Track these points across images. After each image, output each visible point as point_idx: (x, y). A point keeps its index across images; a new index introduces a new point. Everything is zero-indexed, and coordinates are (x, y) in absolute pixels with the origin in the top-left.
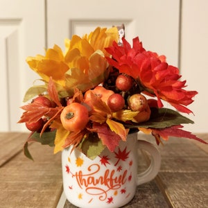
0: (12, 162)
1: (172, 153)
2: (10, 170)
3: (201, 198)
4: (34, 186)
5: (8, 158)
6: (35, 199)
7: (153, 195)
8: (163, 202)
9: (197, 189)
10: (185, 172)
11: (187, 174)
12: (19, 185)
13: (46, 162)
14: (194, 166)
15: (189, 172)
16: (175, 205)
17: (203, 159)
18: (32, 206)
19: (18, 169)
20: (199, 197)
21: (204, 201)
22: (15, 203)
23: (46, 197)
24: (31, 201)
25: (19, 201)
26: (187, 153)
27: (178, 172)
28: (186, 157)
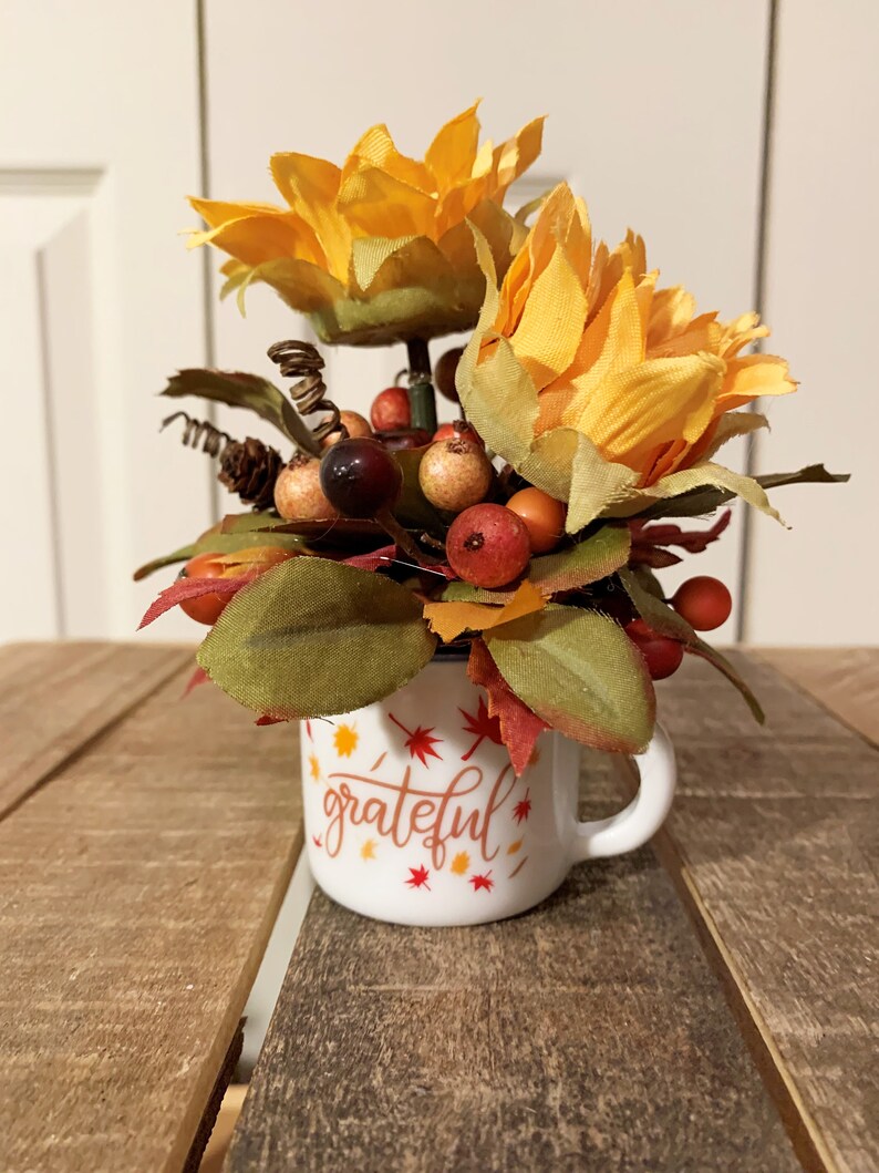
0: (92, 758)
1: (709, 722)
2: (87, 789)
3: (811, 889)
4: (187, 846)
5: (75, 743)
6: (197, 893)
7: (632, 879)
8: (669, 905)
9: (799, 858)
10: (759, 795)
11: (765, 802)
12: (131, 842)
14: (792, 775)
15: (772, 795)
16: (711, 912)
17: (830, 748)
18: (187, 919)
19: (117, 786)
20: (804, 886)
21: (820, 901)
22: (124, 907)
23: (234, 886)
24: (180, 901)
25: (137, 900)
26: (771, 726)
27: (730, 796)
28: (763, 738)
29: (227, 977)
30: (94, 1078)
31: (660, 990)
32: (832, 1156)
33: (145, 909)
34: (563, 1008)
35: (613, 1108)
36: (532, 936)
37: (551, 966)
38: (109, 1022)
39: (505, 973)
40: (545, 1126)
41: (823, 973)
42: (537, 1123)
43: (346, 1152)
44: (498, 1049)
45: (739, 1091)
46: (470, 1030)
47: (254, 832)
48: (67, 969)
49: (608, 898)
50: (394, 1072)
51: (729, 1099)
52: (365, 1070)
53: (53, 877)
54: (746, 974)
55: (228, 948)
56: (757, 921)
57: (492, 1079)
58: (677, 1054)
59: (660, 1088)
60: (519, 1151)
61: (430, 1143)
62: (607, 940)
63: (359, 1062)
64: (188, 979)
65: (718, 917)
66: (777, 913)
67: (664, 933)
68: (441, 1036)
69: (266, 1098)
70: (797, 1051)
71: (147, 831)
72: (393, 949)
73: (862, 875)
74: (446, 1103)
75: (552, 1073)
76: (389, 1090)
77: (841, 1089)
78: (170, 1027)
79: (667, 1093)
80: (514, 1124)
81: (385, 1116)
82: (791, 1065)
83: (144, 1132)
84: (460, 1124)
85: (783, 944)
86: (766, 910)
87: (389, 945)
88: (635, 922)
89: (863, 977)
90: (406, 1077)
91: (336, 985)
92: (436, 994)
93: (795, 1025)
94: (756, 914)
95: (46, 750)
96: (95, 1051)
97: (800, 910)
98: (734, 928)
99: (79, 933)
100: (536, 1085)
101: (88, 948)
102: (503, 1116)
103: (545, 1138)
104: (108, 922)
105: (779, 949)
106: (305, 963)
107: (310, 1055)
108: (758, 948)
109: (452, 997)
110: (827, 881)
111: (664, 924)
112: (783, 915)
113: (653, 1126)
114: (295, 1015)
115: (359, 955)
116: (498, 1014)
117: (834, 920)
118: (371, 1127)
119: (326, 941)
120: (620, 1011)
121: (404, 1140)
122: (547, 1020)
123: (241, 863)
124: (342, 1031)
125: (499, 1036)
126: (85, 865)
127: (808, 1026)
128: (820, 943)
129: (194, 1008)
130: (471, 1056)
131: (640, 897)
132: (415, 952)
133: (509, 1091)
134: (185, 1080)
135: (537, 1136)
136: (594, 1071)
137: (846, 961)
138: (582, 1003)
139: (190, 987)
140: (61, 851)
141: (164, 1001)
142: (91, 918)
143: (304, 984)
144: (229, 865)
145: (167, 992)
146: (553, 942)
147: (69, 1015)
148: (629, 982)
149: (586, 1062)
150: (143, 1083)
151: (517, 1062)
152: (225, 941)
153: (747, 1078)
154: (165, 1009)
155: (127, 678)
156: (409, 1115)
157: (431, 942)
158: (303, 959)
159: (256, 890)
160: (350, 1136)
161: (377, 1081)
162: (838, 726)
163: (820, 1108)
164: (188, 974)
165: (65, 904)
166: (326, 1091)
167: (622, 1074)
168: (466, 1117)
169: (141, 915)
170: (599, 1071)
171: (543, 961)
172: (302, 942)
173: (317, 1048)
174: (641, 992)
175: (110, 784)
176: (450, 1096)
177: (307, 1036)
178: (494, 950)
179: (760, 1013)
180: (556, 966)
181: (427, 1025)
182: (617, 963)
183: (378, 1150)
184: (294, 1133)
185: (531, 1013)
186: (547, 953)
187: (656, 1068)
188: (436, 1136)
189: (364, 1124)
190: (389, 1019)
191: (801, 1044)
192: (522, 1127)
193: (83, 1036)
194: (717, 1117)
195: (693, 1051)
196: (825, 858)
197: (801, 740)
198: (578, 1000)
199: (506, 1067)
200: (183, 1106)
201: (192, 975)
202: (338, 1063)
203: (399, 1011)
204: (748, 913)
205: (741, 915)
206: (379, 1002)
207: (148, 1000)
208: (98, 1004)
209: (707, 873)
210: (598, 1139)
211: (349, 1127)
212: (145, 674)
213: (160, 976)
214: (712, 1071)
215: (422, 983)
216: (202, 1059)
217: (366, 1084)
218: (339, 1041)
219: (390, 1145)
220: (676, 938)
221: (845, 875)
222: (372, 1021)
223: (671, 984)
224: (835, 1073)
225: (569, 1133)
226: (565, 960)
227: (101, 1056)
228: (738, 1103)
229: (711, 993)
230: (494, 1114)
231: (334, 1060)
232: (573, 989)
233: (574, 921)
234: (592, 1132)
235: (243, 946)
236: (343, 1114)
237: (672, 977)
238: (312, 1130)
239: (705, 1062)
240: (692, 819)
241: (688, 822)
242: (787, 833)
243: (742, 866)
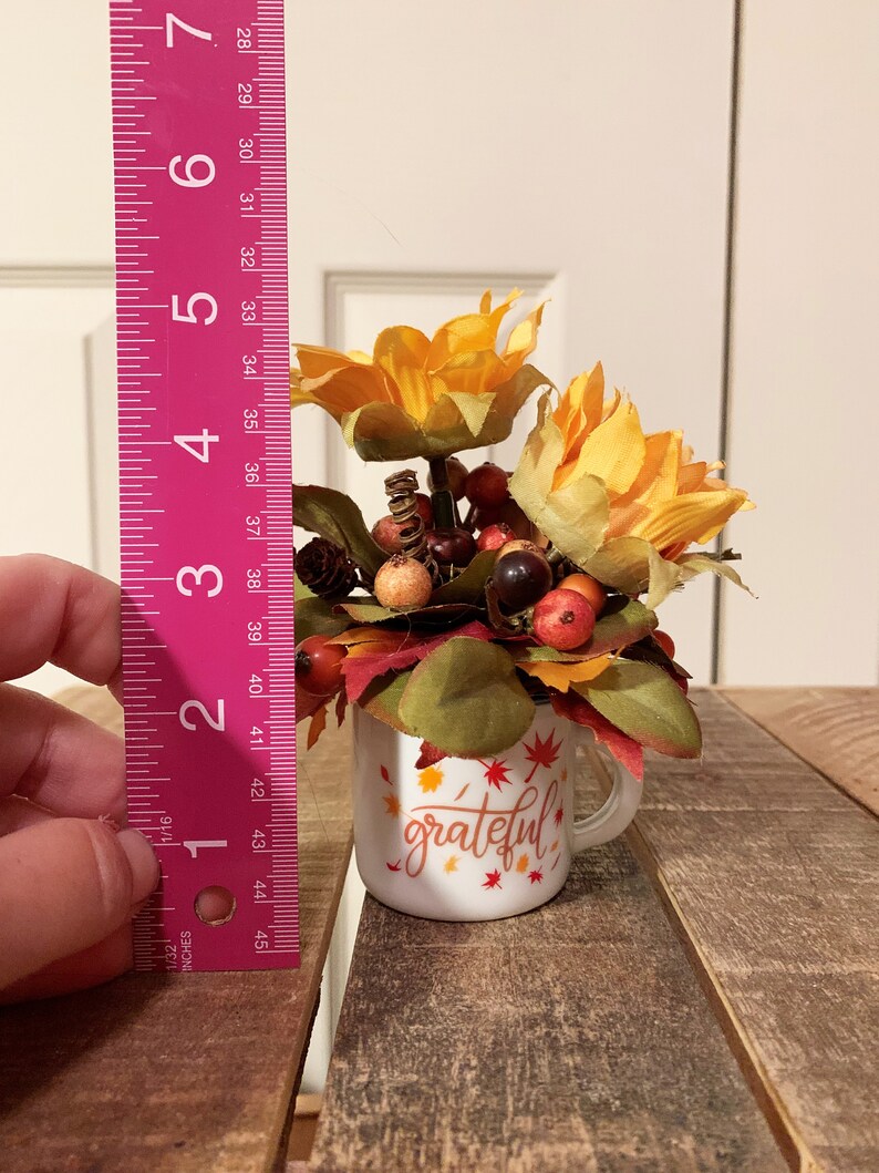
3: (753, 878)
10: (718, 809)
11: (722, 814)
14: (746, 793)
15: (728, 809)
16: (676, 894)
17: (779, 773)
20: (747, 875)
21: (759, 885)
26: (732, 755)
27: (694, 810)
28: (724, 765)
32: (751, 1043)
34: (564, 958)
35: (600, 1017)
37: (554, 931)
39: (520, 936)
40: (553, 1028)
41: (756, 932)
43: (417, 1044)
44: (518, 983)
45: (690, 1006)
46: (496, 971)
50: (445, 999)
54: (699, 935)
56: (710, 899)
57: (515, 1001)
58: (646, 985)
59: (634, 1005)
60: (536, 1042)
61: (474, 1037)
62: (595, 913)
63: (419, 992)
65: (680, 897)
66: (726, 894)
68: (476, 976)
69: (355, 1015)
70: (733, 982)
73: (794, 867)
74: (483, 1015)
75: (557, 997)
76: (442, 1009)
77: (763, 1005)
79: (638, 1008)
80: (531, 1027)
82: (728, 990)
84: (494, 1027)
85: (729, 915)
88: (617, 901)
89: (786, 935)
90: (453, 1000)
91: (394, 945)
92: (470, 949)
93: (733, 966)
94: (709, 895)
97: (743, 892)
98: (692, 904)
100: (546, 1004)
102: (524, 1023)
103: (553, 1034)
106: (369, 930)
107: (382, 989)
108: (709, 918)
109: (481, 952)
110: (766, 871)
111: (639, 902)
112: (730, 895)
114: (367, 964)
115: (409, 925)
116: (517, 961)
117: (769, 900)
118: (432, 1030)
120: (606, 958)
121: (456, 1037)
122: (552, 965)
124: (404, 974)
125: (518, 976)
127: (742, 967)
128: (756, 914)
130: (498, 989)
133: (527, 1008)
135: (548, 1034)
136: (587, 996)
137: (774, 925)
143: (370, 944)
148: (612, 942)
149: (581, 990)
151: (532, 991)
153: (696, 999)
156: (458, 1023)
158: (367, 928)
160: (418, 1035)
161: (433, 1005)
162: (789, 754)
163: (746, 1016)
166: (398, 1009)
168: (498, 1023)
173: (387, 984)
174: (621, 947)
176: (486, 1011)
177: (378, 977)
179: (707, 959)
180: (557, 930)
181: (465, 968)
182: (603, 928)
183: (438, 1043)
184: (379, 1034)
185: (540, 960)
186: (551, 922)
187: (631, 994)
188: (478, 1034)
189: (427, 1028)
190: (437, 966)
191: (736, 978)
192: (538, 1029)
194: (673, 1022)
195: (658, 983)
196: (767, 855)
197: (756, 765)
198: (575, 952)
199: (524, 993)
202: (404, 993)
203: (444, 961)
205: (698, 896)
206: (427, 954)
210: (591, 1035)
211: (416, 1030)
214: (672, 994)
215: (459, 942)
217: (425, 1005)
218: (402, 980)
219: (446, 1040)
221: (780, 868)
222: (425, 966)
223: (643, 941)
224: (759, 995)
225: (571, 1033)
226: (564, 927)
228: (689, 1014)
229: (673, 947)
230: (517, 1021)
231: (400, 991)
232: (571, 945)
234: (586, 1031)
236: (412, 1023)
237: (644, 937)
238: (391, 1033)
239: (666, 991)
240: (664, 828)
241: (660, 830)
242: (738, 838)
243: (701, 861)
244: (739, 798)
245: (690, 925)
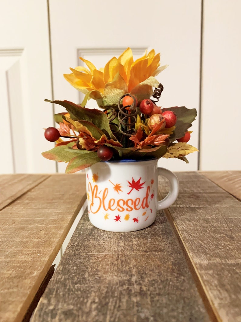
0: (18, 201)
1: (186, 189)
2: (16, 208)
3: (209, 228)
4: (41, 222)
5: (14, 198)
10: (198, 206)
11: (199, 208)
12: (27, 221)
13: (54, 201)
14: (207, 201)
15: (201, 206)
16: (182, 234)
17: (218, 195)
18: (40, 239)
19: (24, 208)
20: (207, 228)
21: (212, 231)
22: (23, 236)
23: (53, 231)
24: (38, 235)
25: (27, 234)
26: (203, 190)
27: (189, 207)
28: (200, 193)
29: (49, 252)
30: (11, 276)
31: (165, 253)
32: (208, 292)
33: (29, 237)
34: (138, 258)
35: (149, 281)
36: (132, 241)
37: (136, 248)
38: (16, 263)
39: (124, 250)
40: (130, 285)
41: (210, 248)
42: (128, 285)
43: (76, 293)
44: (120, 268)
45: (184, 276)
46: (113, 264)
47: (60, 218)
48: (6, 251)
49: (153, 231)
50: (91, 274)
51: (181, 279)
52: (83, 273)
53: (4, 229)
54: (189, 249)
55: (50, 245)
56: (194, 236)
57: (117, 275)
58: (168, 268)
59: (163, 276)
60: (123, 292)
61: (99, 290)
62: (152, 241)
63: (82, 271)
64: (38, 253)
65: (183, 235)
66: (199, 234)
67: (168, 240)
68: (105, 265)
69: (56, 280)
70: (201, 267)
71: (31, 218)
72: (94, 245)
73: (224, 225)
74: (104, 280)
75: (134, 273)
76: (89, 278)
77: (212, 276)
78: (32, 264)
80: (122, 286)
81: (87, 284)
82: (199, 270)
83: (23, 289)
84: (108, 285)
85: (200, 242)
86: (196, 233)
87: (93, 244)
88: (160, 237)
89: (221, 249)
90: (94, 275)
91: (78, 254)
92: (105, 255)
93: (201, 261)
94: (194, 235)
95: (7, 200)
96: (12, 270)
97: (206, 233)
98: (187, 238)
99: (10, 242)
100: (129, 276)
101: (12, 246)
102: (119, 284)
103: (130, 288)
104: (18, 240)
105: (199, 242)
106: (70, 248)
107: (69, 270)
108: (193, 243)
109: (108, 255)
110: (214, 226)
111: (168, 237)
112: (201, 235)
113: (160, 285)
114: (66, 261)
115: (85, 246)
116: (121, 259)
117: (215, 235)
118: (83, 286)
119: (76, 243)
120: (154, 258)
121: (92, 289)
122: (134, 261)
123: (56, 225)
124: (78, 264)
125: (121, 265)
126: (13, 226)
127: (205, 261)
128: (210, 241)
129: (39, 260)
130: (112, 269)
131: (162, 231)
132: (100, 245)
133: (122, 277)
134: (35, 277)
135: (128, 288)
136: (145, 273)
137: (217, 245)
138: (144, 257)
139: (39, 255)
140: (7, 223)
141: (31, 258)
142: (14, 239)
143: (69, 253)
144: (52, 226)
145: (32, 256)
146: (138, 242)
147: (5, 262)
148: (157, 251)
149: (143, 270)
150: (24, 277)
151: (125, 271)
152: (49, 244)
153: (187, 274)
154: (31, 260)
155: (30, 183)
156: (94, 284)
157: (105, 243)
158: (70, 247)
159: (59, 232)
160: (78, 289)
161: (86, 276)
162: (221, 189)
163: (206, 280)
164: (38, 251)
165: (7, 236)
166: (73, 278)
167: (153, 273)
168: (109, 284)
169: (27, 238)
170: (147, 273)
171: (134, 247)
172: (70, 243)
173: (71, 268)
174: (160, 254)
175: (22, 207)
176: (106, 279)
177: (69, 265)
178: (121, 244)
179: (192, 258)
180: (138, 248)
181: (101, 262)
182: (154, 247)
183: (85, 292)
184: (63, 288)
185: (129, 259)
186: (136, 245)
187: (162, 272)
188: (101, 288)
189: (82, 286)
190: (91, 261)
191: (202, 265)
192: (124, 286)
193: (9, 267)
194: (177, 283)
195: (173, 267)
196: (214, 221)
197: (210, 193)
198: (143, 256)
199: (121, 272)
200: (34, 283)
201: (39, 252)
202: (76, 272)
203: (94, 259)
204: (191, 234)
205: (190, 235)
206: (89, 257)
207: (27, 258)
208: (13, 259)
209: (181, 225)
210: (145, 288)
211: (77, 287)
212: (35, 181)
213: (31, 252)
214: (178, 272)
215: (101, 252)
216: (40, 271)
217: (83, 276)
218: (77, 267)
219: (88, 291)
220: (171, 241)
221: (219, 225)
222: (87, 262)
223: (168, 252)
224: (211, 272)
225: (137, 287)
226: (140, 246)
227: (13, 271)
228: (184, 280)
229: (179, 254)
230: (117, 283)
231: (75, 271)
232: (142, 253)
233: (144, 237)
234: (143, 287)
235: (54, 245)
236: (76, 284)
237: (169, 250)
238: (68, 287)
239: (176, 270)
240: (179, 212)
241: (177, 213)
242: (204, 215)
243: (191, 223)
244: (205, 203)
245: (186, 245)
